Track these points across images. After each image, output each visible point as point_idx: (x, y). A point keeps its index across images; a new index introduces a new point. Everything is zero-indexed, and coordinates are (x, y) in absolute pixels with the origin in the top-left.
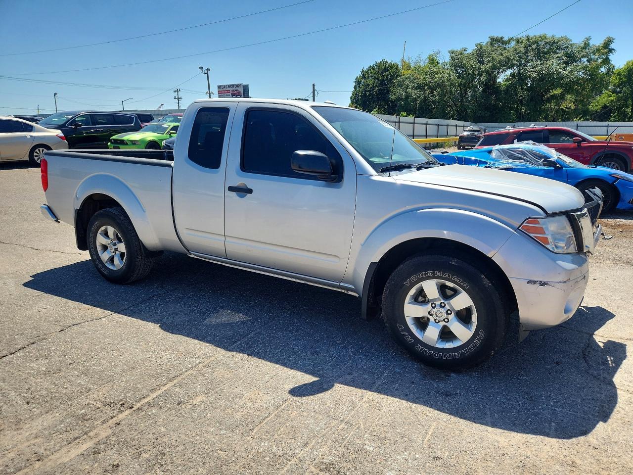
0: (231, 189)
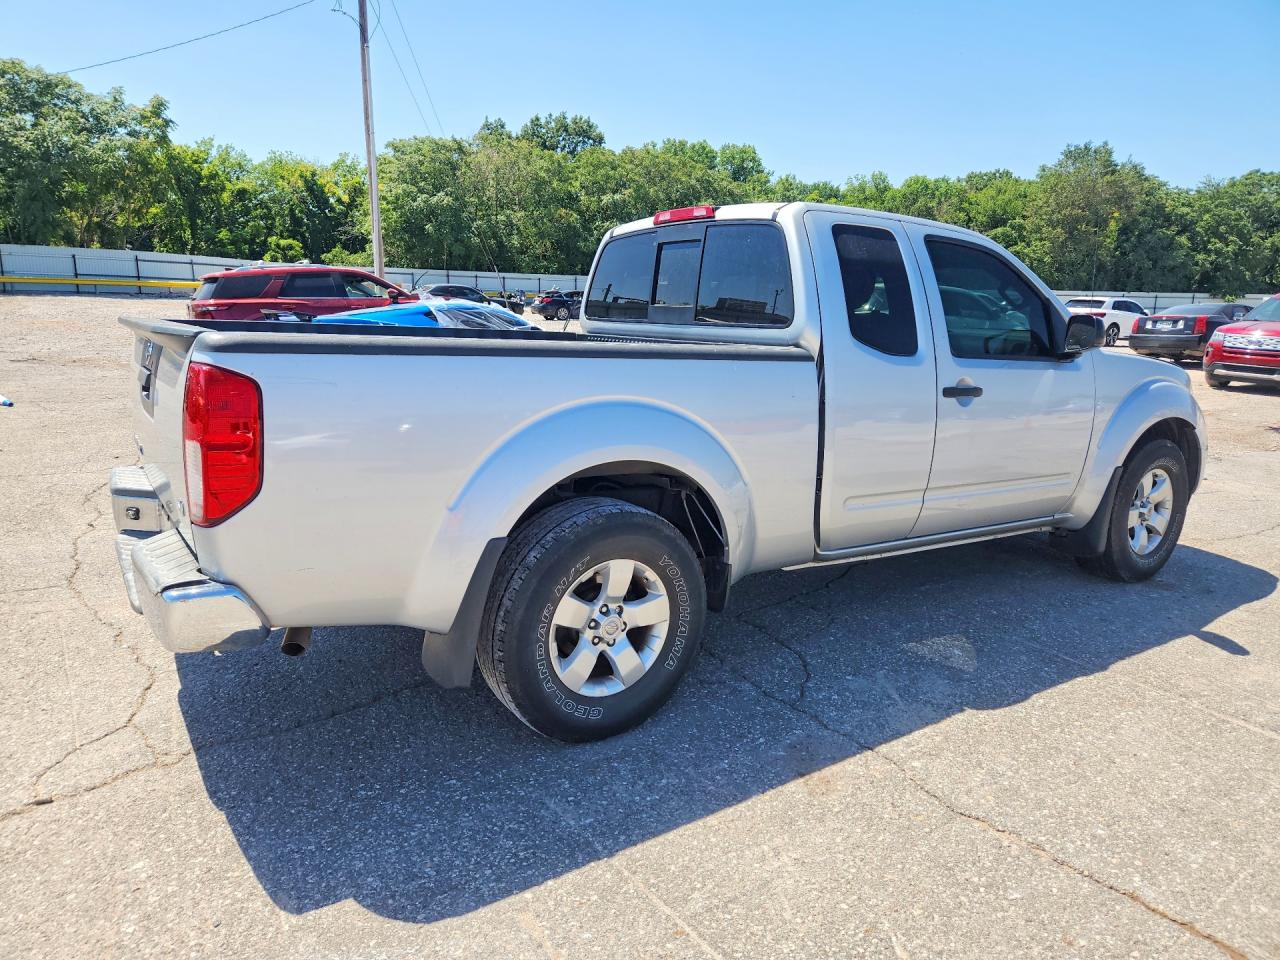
0: (949, 392)
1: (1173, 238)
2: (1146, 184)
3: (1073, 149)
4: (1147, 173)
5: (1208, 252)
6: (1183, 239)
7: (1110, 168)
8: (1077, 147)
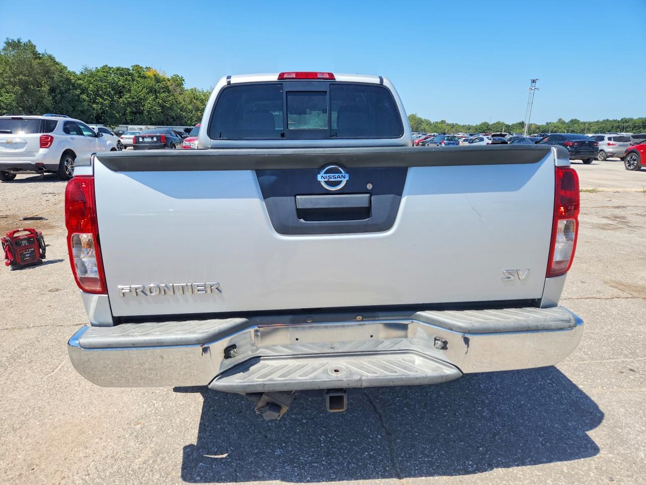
1: (78, 96)
2: (58, 66)
3: (10, 41)
4: (57, 60)
5: (97, 103)
6: (84, 96)
7: (36, 56)
8: (13, 41)
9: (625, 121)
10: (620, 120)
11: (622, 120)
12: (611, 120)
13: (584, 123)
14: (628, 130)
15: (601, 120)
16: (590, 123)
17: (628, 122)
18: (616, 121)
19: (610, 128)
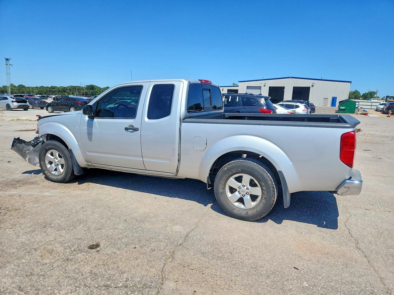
9: (53, 88)
10: (50, 87)
11: (51, 87)
12: (45, 86)
13: (29, 88)
14: (56, 93)
15: (39, 86)
16: (32, 88)
17: (55, 88)
18: (48, 87)
19: (45, 91)
